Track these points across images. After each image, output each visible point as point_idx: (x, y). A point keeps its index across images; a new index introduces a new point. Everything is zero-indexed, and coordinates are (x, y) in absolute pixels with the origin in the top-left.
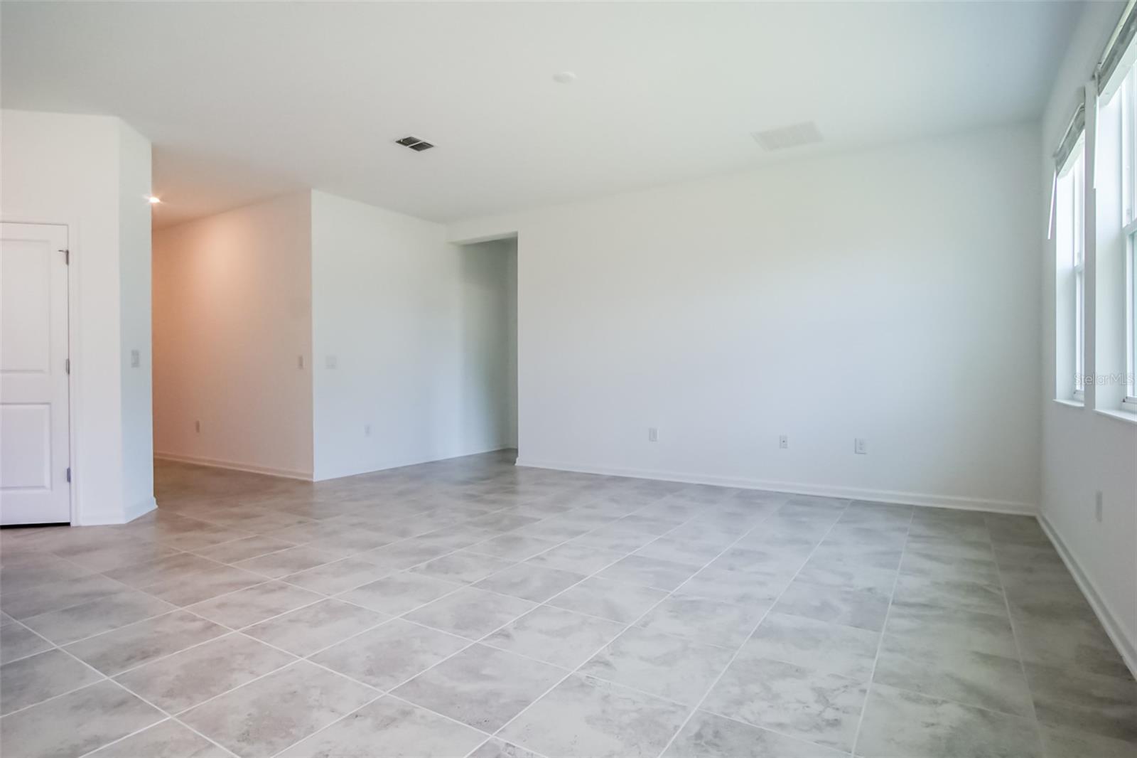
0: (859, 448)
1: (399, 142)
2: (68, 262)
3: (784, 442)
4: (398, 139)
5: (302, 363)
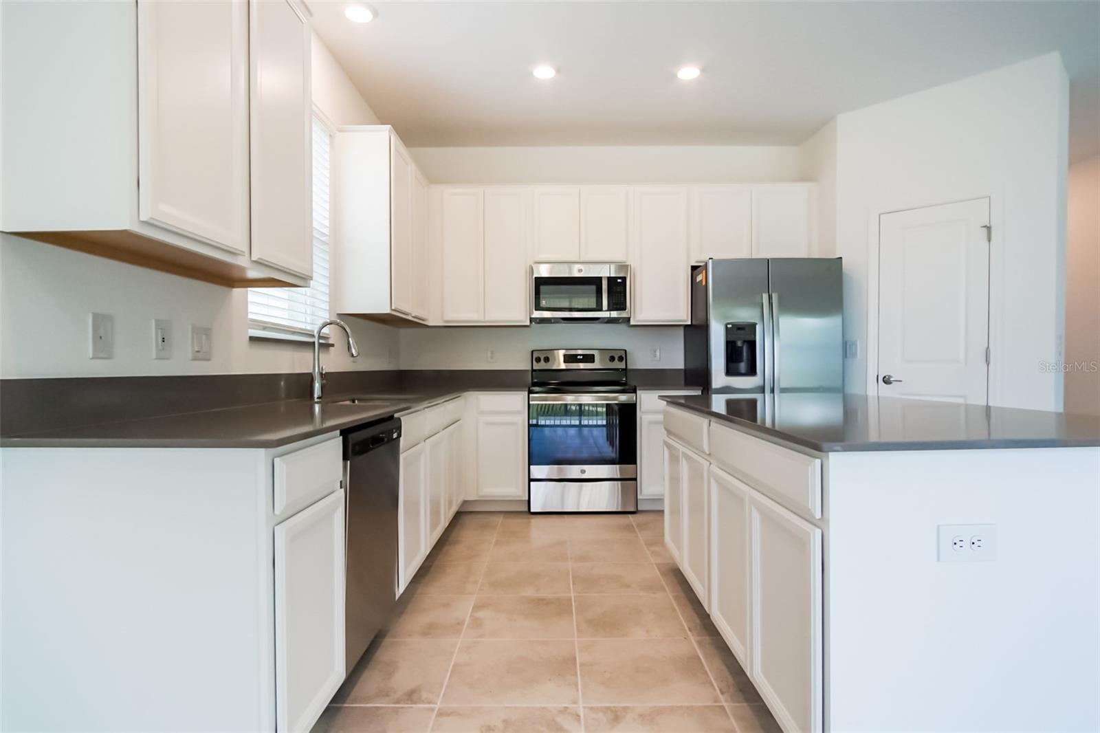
2: (989, 238)
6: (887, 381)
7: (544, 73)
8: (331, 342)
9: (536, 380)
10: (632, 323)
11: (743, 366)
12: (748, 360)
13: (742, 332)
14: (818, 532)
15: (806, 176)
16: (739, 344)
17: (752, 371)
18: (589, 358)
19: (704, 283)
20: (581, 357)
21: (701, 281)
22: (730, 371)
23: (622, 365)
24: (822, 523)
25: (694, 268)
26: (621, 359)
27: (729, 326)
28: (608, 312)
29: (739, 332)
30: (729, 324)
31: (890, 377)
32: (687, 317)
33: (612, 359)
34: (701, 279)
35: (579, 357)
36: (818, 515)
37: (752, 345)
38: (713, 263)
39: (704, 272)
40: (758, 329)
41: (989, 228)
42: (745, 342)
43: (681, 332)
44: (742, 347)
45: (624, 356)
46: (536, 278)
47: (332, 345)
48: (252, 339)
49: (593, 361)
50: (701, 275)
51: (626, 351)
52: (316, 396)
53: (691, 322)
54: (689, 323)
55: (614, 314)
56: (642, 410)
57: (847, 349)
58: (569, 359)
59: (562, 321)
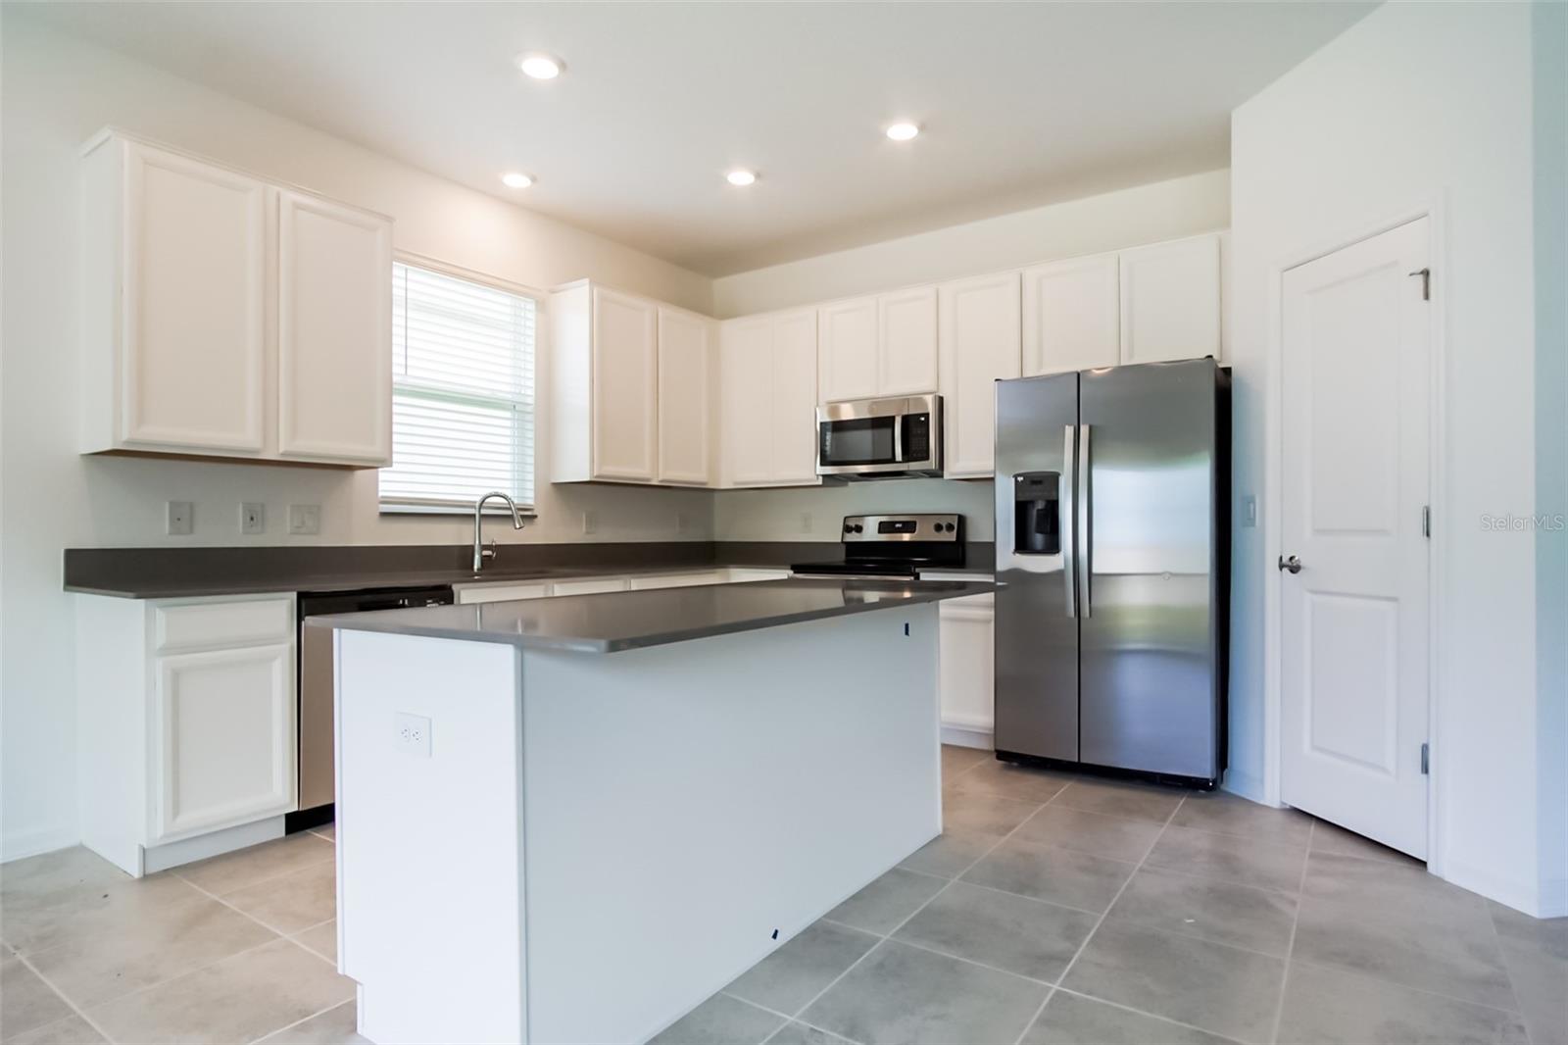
7: (741, 178)
8: (535, 513)
10: (947, 476)
13: (1040, 487)
17: (1054, 546)
18: (909, 527)
20: (900, 525)
23: (951, 537)
26: (949, 528)
27: (1020, 479)
28: (906, 464)
29: (1034, 487)
30: (1020, 475)
33: (938, 528)
35: (897, 525)
38: (999, 386)
40: (1062, 482)
41: (1426, 275)
45: (955, 523)
46: (821, 424)
47: (536, 516)
48: (384, 515)
49: (914, 531)
51: (963, 516)
52: (476, 567)
55: (914, 466)
58: (883, 528)
59: (860, 478)
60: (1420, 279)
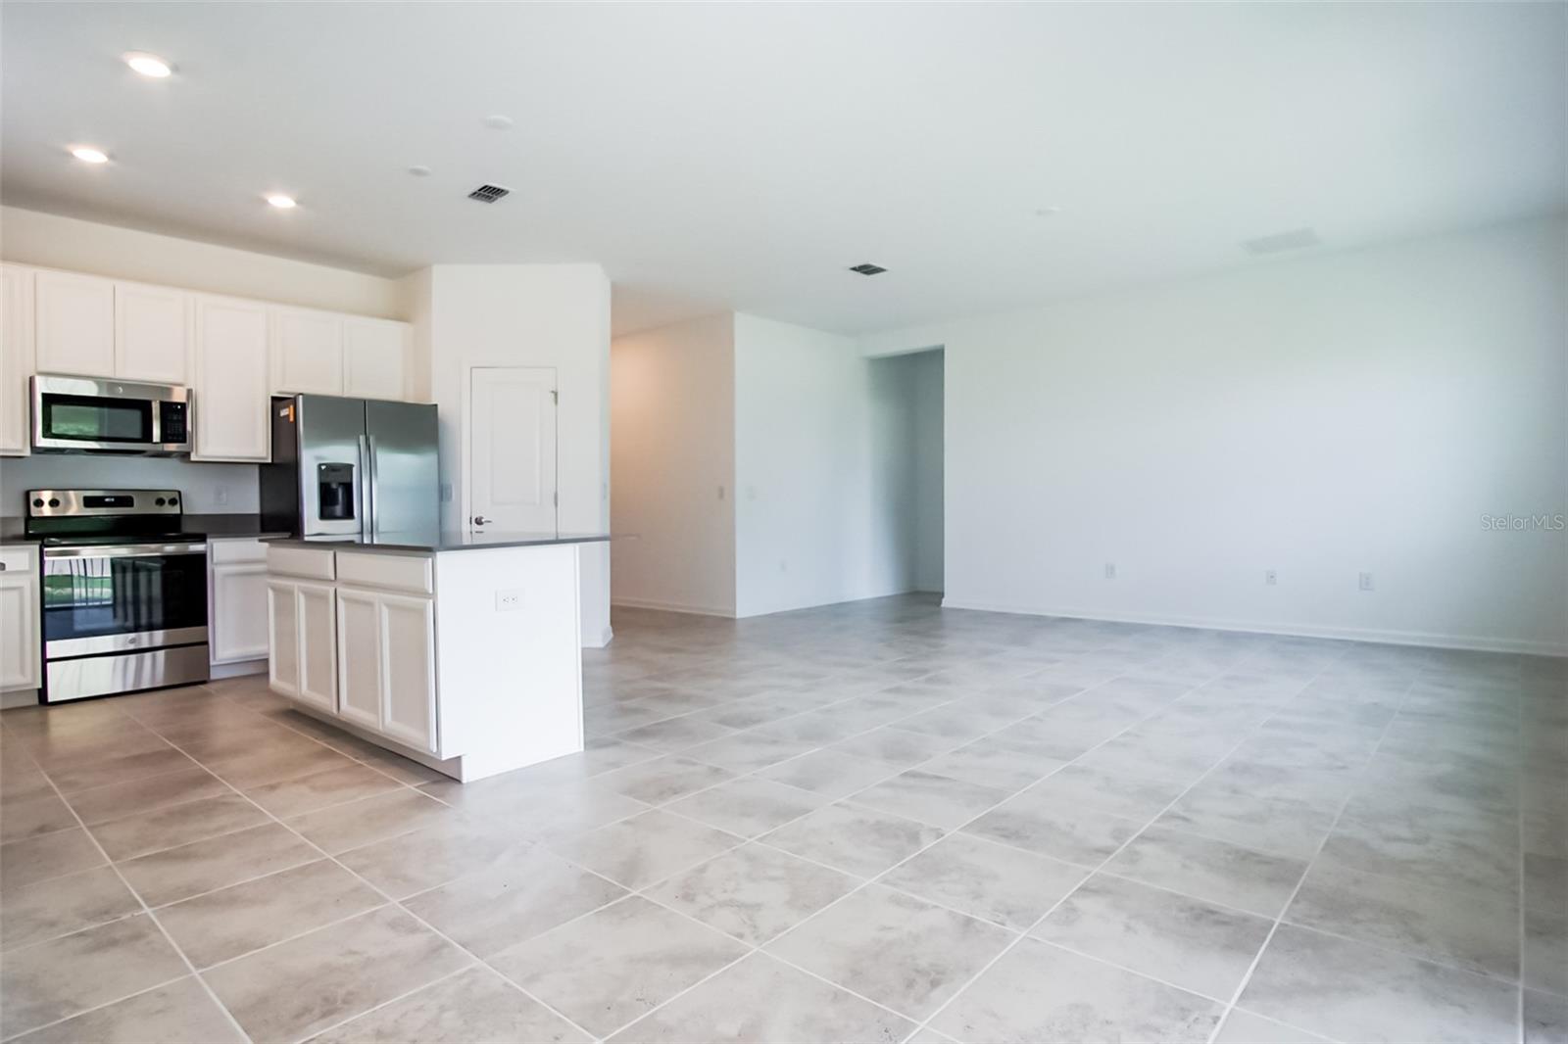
0: (1366, 583)
1: (854, 269)
2: (556, 402)
3: (1271, 577)
4: (852, 266)
5: (724, 493)
6: (479, 522)
9: (31, 532)
10: (193, 458)
11: (339, 509)
12: (343, 504)
13: (338, 473)
14: (431, 601)
15: (400, 315)
16: (334, 486)
17: (348, 514)
18: (124, 502)
19: (292, 419)
20: (113, 500)
21: (288, 416)
22: (325, 514)
23: (176, 510)
24: (433, 596)
25: (277, 402)
26: (173, 502)
27: (323, 467)
28: (161, 445)
29: (334, 473)
30: (323, 464)
31: (481, 518)
32: (267, 454)
33: (160, 502)
34: (287, 413)
35: (107, 500)
36: (431, 591)
37: (348, 488)
38: (303, 399)
39: (292, 407)
40: (355, 471)
41: (556, 394)
42: (340, 484)
43: (256, 470)
44: (337, 489)
45: (178, 498)
46: (43, 394)
49: (132, 505)
50: (287, 410)
51: (179, 492)
53: (272, 459)
54: (270, 461)
55: (172, 447)
56: (215, 560)
57: (443, 492)
58: (89, 502)
60: (553, 395)
